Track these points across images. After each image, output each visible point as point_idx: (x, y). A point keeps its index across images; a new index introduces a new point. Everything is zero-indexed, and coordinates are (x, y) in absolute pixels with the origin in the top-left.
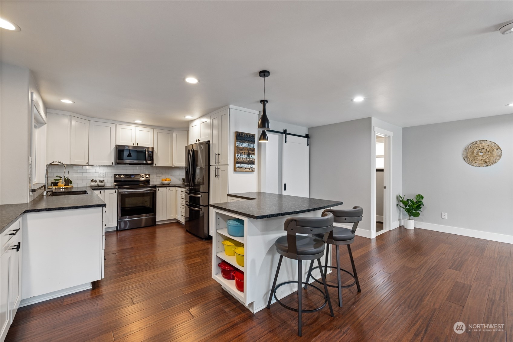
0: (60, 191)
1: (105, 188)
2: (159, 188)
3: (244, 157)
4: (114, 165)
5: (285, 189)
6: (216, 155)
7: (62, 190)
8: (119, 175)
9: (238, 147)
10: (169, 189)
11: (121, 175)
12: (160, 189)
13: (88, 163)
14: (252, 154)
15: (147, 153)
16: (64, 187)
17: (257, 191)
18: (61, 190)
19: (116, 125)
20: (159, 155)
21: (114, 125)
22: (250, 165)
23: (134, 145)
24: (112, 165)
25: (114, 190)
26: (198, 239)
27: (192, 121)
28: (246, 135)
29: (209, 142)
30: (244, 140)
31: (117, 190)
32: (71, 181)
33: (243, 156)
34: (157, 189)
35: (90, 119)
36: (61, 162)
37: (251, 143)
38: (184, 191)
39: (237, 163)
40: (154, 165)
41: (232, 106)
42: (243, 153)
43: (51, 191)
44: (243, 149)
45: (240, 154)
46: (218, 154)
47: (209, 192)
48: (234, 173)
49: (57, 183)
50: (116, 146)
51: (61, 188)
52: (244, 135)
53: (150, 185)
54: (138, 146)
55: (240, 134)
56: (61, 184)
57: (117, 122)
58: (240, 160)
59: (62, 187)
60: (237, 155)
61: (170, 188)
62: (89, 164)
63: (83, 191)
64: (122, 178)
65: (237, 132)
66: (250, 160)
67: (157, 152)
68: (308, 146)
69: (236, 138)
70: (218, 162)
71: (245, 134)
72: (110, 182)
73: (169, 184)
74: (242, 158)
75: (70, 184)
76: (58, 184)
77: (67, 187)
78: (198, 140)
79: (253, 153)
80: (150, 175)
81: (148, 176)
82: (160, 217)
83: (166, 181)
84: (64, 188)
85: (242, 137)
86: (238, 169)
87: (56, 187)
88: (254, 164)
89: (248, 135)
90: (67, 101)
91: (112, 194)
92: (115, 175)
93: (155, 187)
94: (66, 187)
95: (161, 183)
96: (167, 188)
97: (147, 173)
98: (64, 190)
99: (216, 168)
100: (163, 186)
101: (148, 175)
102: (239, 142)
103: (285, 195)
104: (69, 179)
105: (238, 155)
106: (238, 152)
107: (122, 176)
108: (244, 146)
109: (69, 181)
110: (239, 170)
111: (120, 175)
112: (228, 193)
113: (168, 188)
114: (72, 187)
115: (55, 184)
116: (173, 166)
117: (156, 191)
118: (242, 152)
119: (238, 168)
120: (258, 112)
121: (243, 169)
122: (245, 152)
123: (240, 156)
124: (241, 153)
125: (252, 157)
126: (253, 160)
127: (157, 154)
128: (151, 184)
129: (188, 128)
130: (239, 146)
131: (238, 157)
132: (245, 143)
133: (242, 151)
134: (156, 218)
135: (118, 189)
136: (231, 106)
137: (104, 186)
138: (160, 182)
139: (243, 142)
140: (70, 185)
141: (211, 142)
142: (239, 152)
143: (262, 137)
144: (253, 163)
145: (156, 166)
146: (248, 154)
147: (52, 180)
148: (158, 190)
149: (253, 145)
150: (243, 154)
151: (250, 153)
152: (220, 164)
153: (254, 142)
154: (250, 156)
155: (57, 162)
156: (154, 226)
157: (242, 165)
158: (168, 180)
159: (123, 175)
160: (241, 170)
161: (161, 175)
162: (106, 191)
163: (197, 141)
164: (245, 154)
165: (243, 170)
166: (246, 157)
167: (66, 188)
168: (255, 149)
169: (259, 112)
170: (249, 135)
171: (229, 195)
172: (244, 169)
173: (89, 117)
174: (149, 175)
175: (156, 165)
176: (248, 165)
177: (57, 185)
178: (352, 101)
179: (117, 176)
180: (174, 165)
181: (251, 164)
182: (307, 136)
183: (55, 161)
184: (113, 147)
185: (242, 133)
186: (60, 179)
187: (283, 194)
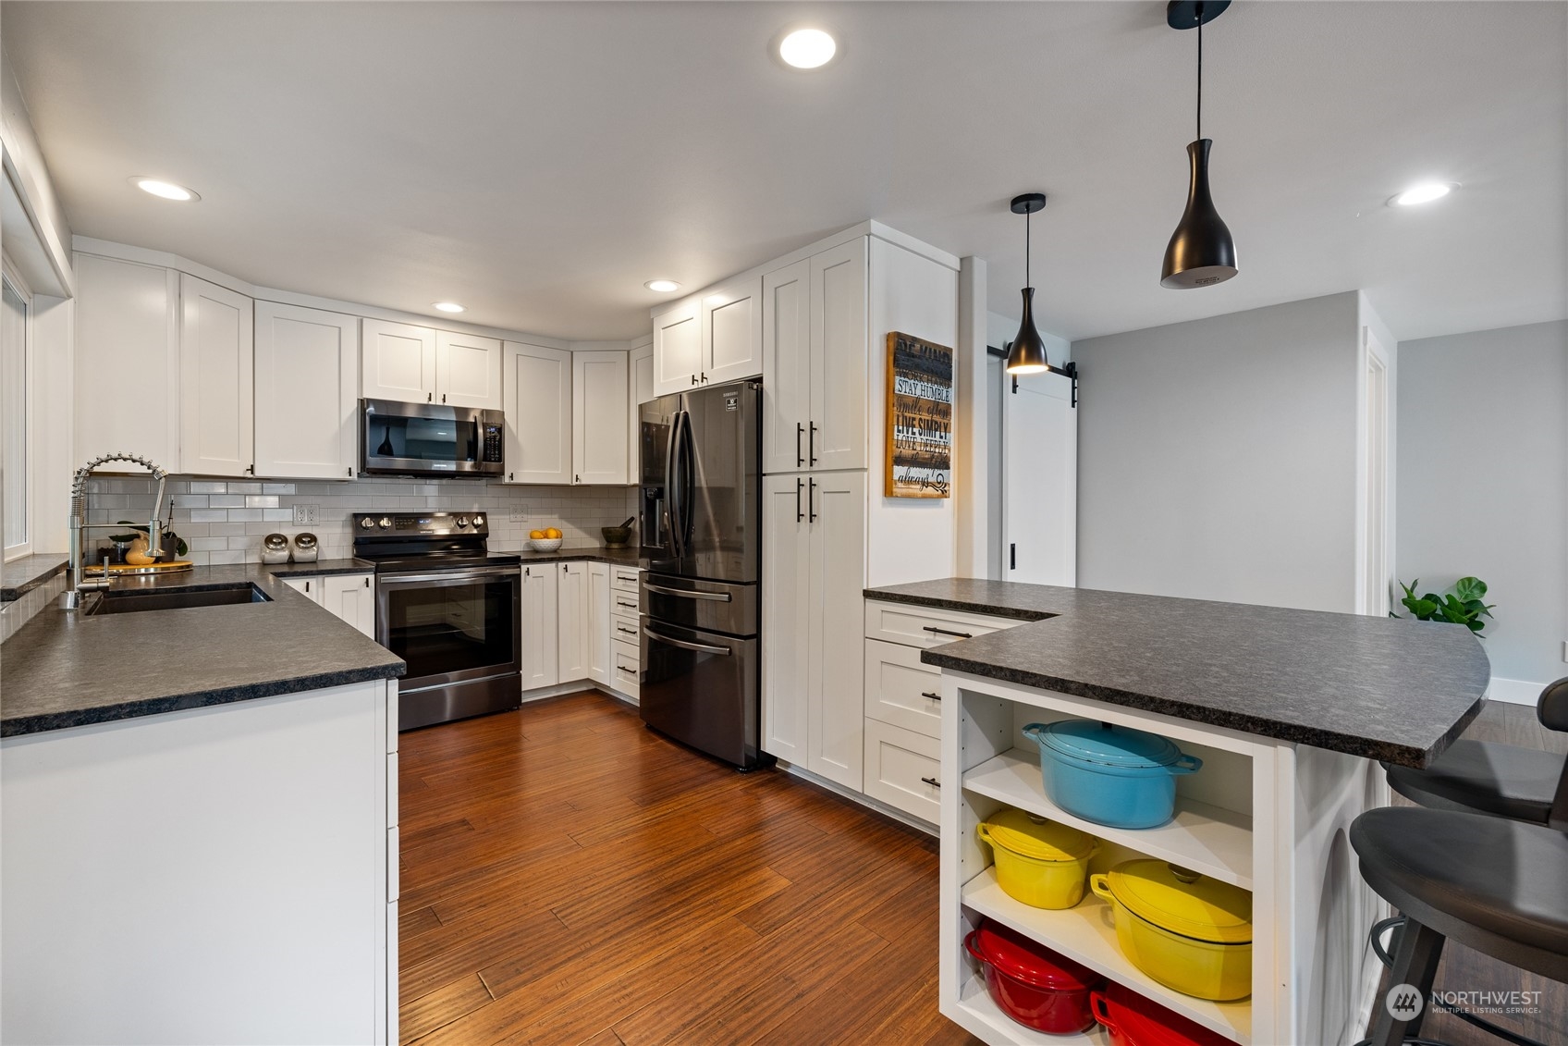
0: (137, 588)
1: (322, 567)
2: (532, 567)
3: (918, 440)
4: (355, 476)
5: (1013, 566)
6: (799, 430)
7: (147, 581)
8: (372, 516)
9: (900, 397)
10: (566, 568)
11: (381, 516)
12: (534, 568)
13: (252, 469)
14: (943, 429)
15: (480, 431)
16: (156, 569)
17: (955, 576)
18: (143, 579)
19: (362, 321)
20: (521, 439)
21: (354, 322)
22: (937, 472)
23: (430, 399)
24: (348, 477)
25: (360, 578)
26: (715, 767)
27: (669, 303)
28: (926, 348)
29: (759, 380)
30: (917, 367)
31: (371, 577)
32: (181, 541)
33: (917, 433)
34: (524, 567)
35: (258, 292)
36: (146, 460)
37: (941, 384)
38: (637, 577)
39: (899, 461)
40: (507, 480)
41: (880, 224)
42: (917, 421)
43: (98, 589)
44: (916, 404)
45: (908, 426)
46: (812, 429)
47: (758, 583)
48: (884, 504)
49: (126, 551)
50: (363, 403)
51: (143, 571)
52: (918, 346)
53: (489, 556)
54: (446, 404)
55: (908, 343)
56: (144, 557)
57: (367, 310)
58: (907, 452)
59: (146, 570)
60: (899, 431)
61: (570, 565)
62: (258, 473)
63: (240, 584)
64: (384, 528)
65: (898, 335)
66: (937, 450)
67: (514, 430)
68: (1073, 406)
69: (895, 360)
70: (812, 460)
71: (921, 346)
72: (335, 543)
73: (555, 551)
74: (914, 443)
75: (177, 554)
76: (131, 556)
77: (168, 568)
78: (698, 377)
79: (946, 421)
80: (488, 517)
81: (479, 521)
82: (537, 674)
83: (546, 537)
84: (152, 570)
85: (913, 356)
86: (900, 489)
87: (121, 569)
88: (948, 468)
89: (930, 349)
90: (165, 189)
91: (354, 593)
92: (357, 517)
93: (515, 561)
94: (163, 569)
95: (528, 545)
96: (557, 566)
97: (475, 510)
98: (156, 579)
99: (799, 485)
100: (538, 556)
101: (479, 518)
102: (905, 375)
103: (1013, 584)
104: (174, 535)
105: (901, 428)
106: (901, 419)
107: (384, 522)
108: (918, 392)
109: (176, 544)
110: (904, 491)
111: (377, 517)
112: (865, 588)
113: (562, 565)
114: (188, 566)
115: (117, 555)
116: (575, 483)
117: (518, 577)
118: (914, 419)
119: (900, 485)
120: (958, 260)
121: (915, 489)
122: (920, 419)
123: (908, 433)
124: (909, 424)
125: (941, 437)
126: (947, 451)
127: (515, 439)
128: (495, 548)
129: (650, 332)
130: (902, 393)
131: (900, 438)
132: (921, 380)
133: (913, 415)
134: (519, 678)
135: (377, 571)
136: (876, 226)
137: (314, 562)
138: (524, 543)
139: (915, 377)
140: (180, 560)
141: (768, 384)
142: (905, 418)
143: (1023, 353)
144: (943, 463)
145: (515, 481)
146: (931, 427)
147: (101, 538)
148: (528, 571)
149: (945, 392)
150: (917, 425)
151: (936, 423)
152: (815, 467)
153: (950, 379)
154: (938, 433)
155: (125, 459)
156: (512, 710)
157: (911, 468)
158: (552, 533)
159: (389, 516)
160: (910, 491)
161: (525, 516)
162: (330, 580)
163: (693, 380)
164: (922, 425)
165: (915, 491)
166: (925, 438)
167: (162, 576)
168: (950, 405)
169: (961, 260)
170: (935, 351)
171: (868, 594)
172: (918, 487)
173: (254, 282)
174: (483, 515)
175: (512, 477)
176: (929, 471)
177: (125, 562)
178: (1386, 204)
179: (367, 522)
180: (577, 479)
181: (939, 468)
182: (1070, 371)
183: (115, 455)
184: (351, 408)
185: (915, 340)
186: (138, 536)
187: (1009, 580)
